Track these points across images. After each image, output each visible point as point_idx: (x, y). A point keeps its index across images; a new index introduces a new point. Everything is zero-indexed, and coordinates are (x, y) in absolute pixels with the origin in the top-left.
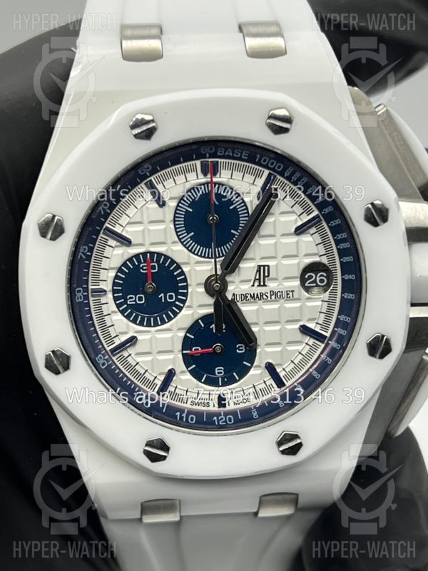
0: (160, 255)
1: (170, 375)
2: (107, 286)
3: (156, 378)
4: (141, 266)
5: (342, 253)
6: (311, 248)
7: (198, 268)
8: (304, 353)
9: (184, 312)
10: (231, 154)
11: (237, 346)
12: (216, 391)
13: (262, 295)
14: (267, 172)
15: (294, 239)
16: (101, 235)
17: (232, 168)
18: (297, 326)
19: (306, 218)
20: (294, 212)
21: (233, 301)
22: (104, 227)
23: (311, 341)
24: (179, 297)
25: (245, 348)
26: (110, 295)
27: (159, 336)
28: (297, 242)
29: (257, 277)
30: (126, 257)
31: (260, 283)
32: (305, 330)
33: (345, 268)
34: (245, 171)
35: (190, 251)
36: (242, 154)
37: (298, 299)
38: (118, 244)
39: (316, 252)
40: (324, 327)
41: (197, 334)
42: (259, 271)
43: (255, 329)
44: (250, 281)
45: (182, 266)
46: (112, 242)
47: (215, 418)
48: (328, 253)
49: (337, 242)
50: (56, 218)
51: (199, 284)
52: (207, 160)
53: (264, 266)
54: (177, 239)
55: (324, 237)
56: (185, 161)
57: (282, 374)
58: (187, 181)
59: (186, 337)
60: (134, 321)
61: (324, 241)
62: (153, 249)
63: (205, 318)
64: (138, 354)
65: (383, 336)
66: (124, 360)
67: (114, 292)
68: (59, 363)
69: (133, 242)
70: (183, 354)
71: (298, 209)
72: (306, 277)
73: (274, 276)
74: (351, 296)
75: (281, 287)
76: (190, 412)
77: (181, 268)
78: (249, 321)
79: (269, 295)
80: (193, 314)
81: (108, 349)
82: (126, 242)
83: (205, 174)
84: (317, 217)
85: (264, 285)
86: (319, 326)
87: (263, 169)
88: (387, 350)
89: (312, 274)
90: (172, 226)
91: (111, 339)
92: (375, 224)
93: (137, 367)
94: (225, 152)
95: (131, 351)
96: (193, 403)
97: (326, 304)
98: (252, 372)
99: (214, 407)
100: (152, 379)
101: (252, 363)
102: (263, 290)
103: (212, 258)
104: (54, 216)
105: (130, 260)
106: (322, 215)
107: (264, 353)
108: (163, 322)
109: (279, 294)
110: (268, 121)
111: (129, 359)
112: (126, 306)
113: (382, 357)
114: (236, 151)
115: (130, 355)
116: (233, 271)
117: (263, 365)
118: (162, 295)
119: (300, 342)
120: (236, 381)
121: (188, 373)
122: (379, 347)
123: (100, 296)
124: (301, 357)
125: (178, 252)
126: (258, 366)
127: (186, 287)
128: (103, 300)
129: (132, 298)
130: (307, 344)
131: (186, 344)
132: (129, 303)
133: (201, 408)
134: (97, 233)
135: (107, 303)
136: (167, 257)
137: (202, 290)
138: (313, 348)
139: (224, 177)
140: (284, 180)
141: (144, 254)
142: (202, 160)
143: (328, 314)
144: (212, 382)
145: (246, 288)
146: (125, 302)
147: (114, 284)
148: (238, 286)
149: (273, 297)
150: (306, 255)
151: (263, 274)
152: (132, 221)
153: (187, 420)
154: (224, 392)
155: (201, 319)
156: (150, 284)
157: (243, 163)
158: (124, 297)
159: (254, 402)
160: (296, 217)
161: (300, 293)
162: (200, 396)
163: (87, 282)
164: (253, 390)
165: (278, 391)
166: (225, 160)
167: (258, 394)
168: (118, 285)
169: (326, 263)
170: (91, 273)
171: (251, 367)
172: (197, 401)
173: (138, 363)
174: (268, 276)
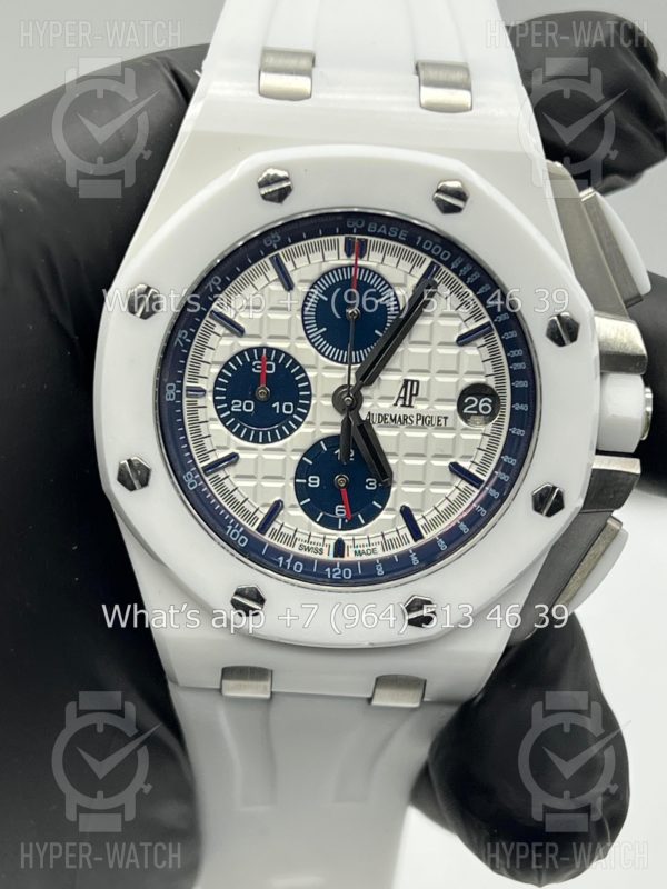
0: (279, 352)
1: (277, 508)
2: (208, 385)
3: (257, 509)
4: (254, 364)
5: (514, 376)
6: (476, 364)
7: (327, 375)
8: (452, 498)
9: (303, 429)
10: (385, 232)
11: (367, 481)
12: (333, 535)
13: (406, 418)
14: (429, 260)
15: (455, 351)
16: (207, 318)
17: (385, 251)
18: (446, 463)
19: (473, 325)
20: (458, 316)
21: (368, 422)
22: (212, 309)
23: (463, 485)
24: (299, 409)
25: (377, 484)
26: (210, 397)
27: (267, 456)
28: (459, 355)
29: (402, 395)
30: (236, 350)
31: (404, 402)
32: (456, 469)
33: (517, 395)
34: (400, 255)
35: (320, 351)
36: (398, 233)
37: (452, 429)
38: (227, 332)
39: (482, 370)
40: (482, 469)
41: (317, 460)
42: (405, 386)
43: (392, 461)
44: (393, 398)
45: (306, 370)
46: (220, 329)
47: (328, 570)
48: (498, 374)
49: (510, 361)
50: (151, 291)
51: (326, 396)
52: (353, 236)
53: (413, 381)
54: (303, 334)
55: (493, 350)
56: (325, 234)
57: (420, 523)
58: (324, 261)
59: (301, 462)
60: (237, 434)
61: (494, 358)
62: (271, 344)
63: (330, 440)
64: (237, 476)
65: (554, 488)
66: (219, 482)
67: (216, 393)
68: (135, 476)
69: (247, 332)
70: (296, 484)
71: (464, 313)
72: (466, 401)
73: (424, 396)
74: (520, 432)
75: (432, 410)
76: (297, 558)
77: (305, 373)
78: (385, 450)
79: (414, 419)
80: (314, 433)
81: (200, 465)
82: (237, 330)
83: (349, 255)
84: (488, 324)
85: (410, 406)
86: (475, 466)
87: (424, 256)
88: (558, 505)
89: (473, 398)
90: (299, 317)
91: (204, 454)
92: (560, 343)
93: (235, 493)
94: (378, 228)
95: (231, 471)
96: (302, 547)
97: (487, 439)
98: (382, 516)
99: (327, 555)
100: (252, 510)
101: (384, 504)
102: (407, 411)
103: (346, 363)
104: (148, 288)
105: (241, 354)
106: (495, 323)
107: (401, 494)
108: (275, 439)
109: (428, 419)
110: (436, 195)
111: (226, 482)
112: (228, 413)
113: (550, 514)
114: (391, 229)
115: (227, 477)
116: (370, 383)
117: (398, 509)
118: (277, 404)
119: (448, 484)
120: (361, 525)
121: (300, 508)
122: (548, 501)
123: (196, 396)
124: (447, 502)
125: (303, 350)
126: (392, 510)
127: (309, 398)
128: (200, 402)
129: (236, 404)
130: (457, 487)
131: (302, 470)
132: (233, 409)
133: (311, 555)
134: (202, 316)
135: (204, 407)
136: (288, 356)
137: (329, 403)
138: (464, 494)
139: (372, 260)
140: (450, 273)
141: (260, 349)
142: (348, 236)
143: (489, 452)
144: (329, 523)
145: (385, 407)
146: (229, 408)
147: (217, 383)
148: (376, 403)
149: (420, 423)
150: (469, 373)
151: (409, 391)
153: (291, 568)
154: (344, 538)
155: (324, 440)
156: (263, 388)
157: (400, 245)
158: (228, 401)
159: (381, 554)
160: (460, 322)
161: (455, 421)
162: (312, 539)
163: (181, 377)
164: (381, 539)
165: (413, 544)
166: (376, 239)
167: (386, 545)
168: (222, 385)
169: (493, 386)
170: (188, 366)
171: (382, 509)
172: (307, 545)
173: (236, 488)
174: (417, 394)
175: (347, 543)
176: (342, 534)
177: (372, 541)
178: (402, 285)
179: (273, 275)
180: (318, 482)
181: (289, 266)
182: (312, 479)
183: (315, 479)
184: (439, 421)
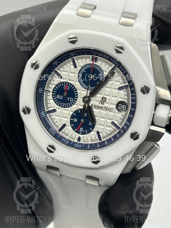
0: (71, 84)
1: (64, 126)
2: (51, 90)
3: (59, 125)
4: (64, 86)
5: (132, 100)
6: (123, 96)
7: (82, 92)
9: (74, 106)
10: (103, 56)
11: (90, 122)
12: (78, 135)
13: (102, 107)
14: (114, 65)
15: (118, 91)
16: (53, 72)
17: (102, 61)
18: (111, 121)
19: (123, 85)
20: (120, 82)
21: (91, 107)
22: (55, 70)
23: (115, 128)
24: (74, 100)
25: (92, 124)
26: (51, 93)
27: (64, 111)
28: (118, 92)
29: (102, 101)
31: (102, 103)
32: (113, 123)
33: (132, 106)
34: (106, 63)
35: (81, 86)
36: (106, 57)
37: (114, 112)
39: (124, 97)
40: (120, 124)
41: (77, 115)
43: (96, 118)
44: (99, 101)
45: (77, 90)
46: (56, 76)
47: (75, 144)
48: (128, 99)
49: (132, 96)
50: (37, 63)
51: (81, 98)
52: (94, 56)
53: (105, 98)
54: (78, 80)
55: (128, 93)
56: (87, 54)
57: (102, 136)
58: (86, 61)
59: (73, 114)
60: (57, 104)
61: (128, 95)
62: (69, 82)
63: (80, 110)
64: (55, 115)
65: (137, 133)
66: (50, 116)
67: (53, 92)
68: (27, 111)
70: (70, 120)
71: (121, 81)
72: (119, 105)
73: (108, 102)
74: (131, 116)
75: (109, 106)
76: (67, 140)
79: (104, 108)
80: (77, 107)
81: (46, 111)
83: (92, 61)
84: (127, 85)
85: (103, 104)
86: (119, 124)
87: (113, 64)
88: (137, 138)
91: (48, 108)
92: (144, 93)
94: (101, 55)
96: (69, 137)
97: (123, 116)
98: (92, 132)
99: (76, 141)
101: (93, 129)
102: (102, 105)
103: (87, 89)
104: (37, 62)
105: (61, 83)
106: (129, 85)
107: (98, 127)
108: (67, 107)
109: (107, 108)
110: (116, 48)
111: (52, 116)
112: (56, 98)
113: (135, 140)
114: (104, 55)
115: (53, 115)
116: (93, 96)
118: (69, 98)
119: (111, 127)
120: (86, 134)
121: (71, 127)
122: (135, 136)
123: (47, 92)
124: (110, 132)
125: (77, 85)
126: (95, 131)
127: (77, 98)
128: (49, 94)
130: (113, 128)
131: (73, 117)
132: (57, 97)
133: (72, 140)
134: (52, 71)
135: (49, 96)
136: (73, 86)
137: (82, 100)
138: (115, 131)
139: (98, 63)
140: (119, 70)
141: (66, 83)
142: (93, 56)
143: (123, 120)
144: (78, 132)
145: (97, 103)
146: (56, 97)
148: (94, 102)
149: (105, 109)
150: (120, 98)
152: (64, 70)
153: (65, 142)
154: (81, 137)
156: (65, 93)
157: (106, 60)
158: (56, 95)
159: (90, 142)
160: (120, 83)
161: (115, 110)
162: (72, 135)
163: (44, 87)
164: (91, 139)
165: (99, 141)
166: (100, 58)
167: (92, 140)
168: (55, 90)
169: (127, 102)
170: (47, 84)
171: (92, 131)
172: (71, 137)
173: (55, 119)
174: (105, 101)
175: (81, 138)
176: (80, 135)
177: (88, 139)
178: (106, 71)
179: (72, 63)
180: (77, 120)
181: (76, 62)
182: (75, 120)
183: (76, 120)
184: (110, 109)
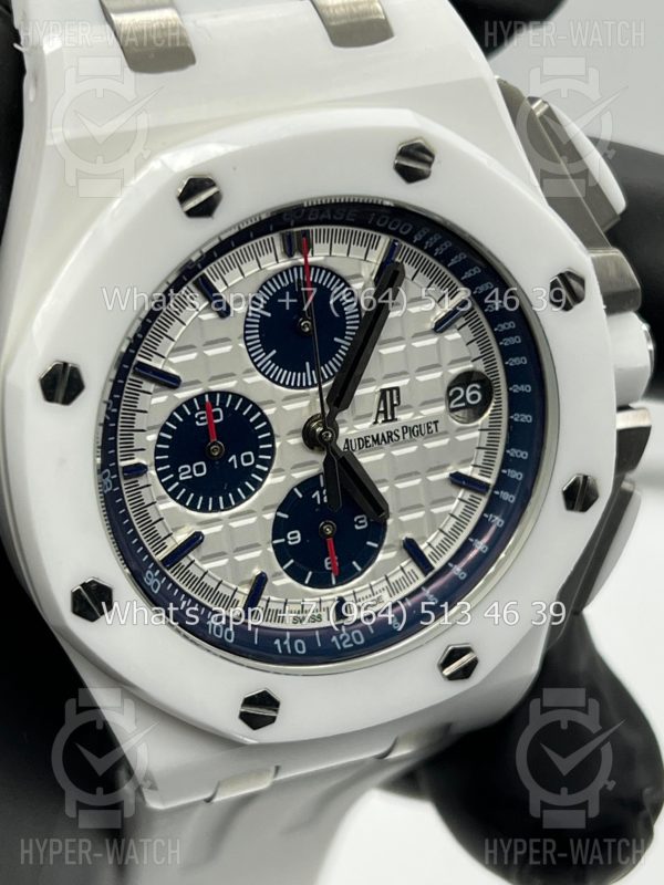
0: (224, 394)
1: (260, 583)
2: (147, 457)
3: (235, 590)
4: (196, 416)
5: (506, 353)
7: (289, 407)
8: (457, 514)
9: (269, 480)
10: (329, 217)
11: (356, 520)
12: (330, 595)
13: (390, 434)
14: (384, 241)
15: (433, 340)
16: (130, 376)
17: (331, 240)
18: (446, 475)
22: (134, 363)
23: (467, 495)
24: (261, 457)
25: (368, 520)
26: (152, 472)
27: (236, 523)
28: (438, 342)
29: (382, 409)
31: (386, 417)
32: (459, 480)
33: (513, 376)
34: (350, 241)
35: (273, 380)
36: (346, 213)
37: (445, 433)
38: (157, 387)
39: (467, 355)
40: (486, 471)
41: (296, 510)
42: (383, 397)
43: (383, 490)
44: (370, 415)
45: (262, 407)
46: (149, 386)
47: (335, 639)
48: (486, 355)
49: (499, 337)
50: (69, 366)
51: (292, 433)
53: (391, 390)
54: (253, 366)
55: (476, 329)
57: (427, 552)
58: (261, 269)
59: (277, 519)
60: (193, 507)
61: (479, 338)
62: (214, 388)
63: (308, 485)
64: (204, 558)
65: (585, 477)
66: (185, 571)
67: (157, 464)
69: (183, 379)
70: (275, 546)
73: (408, 402)
74: (526, 418)
75: (419, 417)
77: (261, 411)
78: (374, 477)
79: (400, 434)
80: (285, 480)
81: (158, 559)
82: (170, 382)
83: (289, 254)
85: (393, 419)
86: (478, 470)
87: (378, 234)
90: (242, 345)
91: (160, 543)
93: (205, 580)
95: (195, 555)
97: (486, 434)
98: (381, 557)
99: (327, 621)
100: (230, 593)
101: (381, 542)
102: (391, 426)
103: (307, 387)
104: (66, 365)
105: (179, 409)
107: (401, 524)
108: (239, 501)
109: (416, 429)
111: (192, 569)
112: (177, 484)
113: (585, 509)
114: (337, 212)
115: (192, 562)
117: (399, 544)
118: (234, 457)
119: (451, 499)
120: (357, 575)
121: (285, 575)
123: (136, 476)
124: (453, 521)
125: (254, 384)
126: (390, 547)
127: (271, 440)
128: (142, 482)
129: (186, 469)
130: (461, 500)
131: (279, 528)
132: (181, 478)
134: (125, 375)
135: (148, 486)
136: (236, 397)
137: (297, 440)
138: (470, 506)
139: (318, 256)
140: (412, 248)
141: (200, 397)
142: (284, 231)
143: (490, 450)
144: (321, 581)
145: (364, 427)
146: (176, 479)
147: (158, 452)
148: (353, 427)
149: (407, 436)
150: (454, 362)
152: (178, 346)
153: (293, 649)
154: (342, 595)
155: (298, 486)
156: (214, 443)
157: (347, 229)
161: (448, 424)
164: (385, 584)
165: (423, 579)
166: (319, 227)
167: (392, 587)
168: (163, 451)
169: (483, 370)
170: (119, 441)
171: (380, 550)
173: (206, 573)
174: (399, 402)
176: (340, 591)
177: (375, 589)
178: (358, 276)
180: (299, 536)
181: (219, 285)
182: (292, 536)
183: (295, 535)
184: (429, 428)
